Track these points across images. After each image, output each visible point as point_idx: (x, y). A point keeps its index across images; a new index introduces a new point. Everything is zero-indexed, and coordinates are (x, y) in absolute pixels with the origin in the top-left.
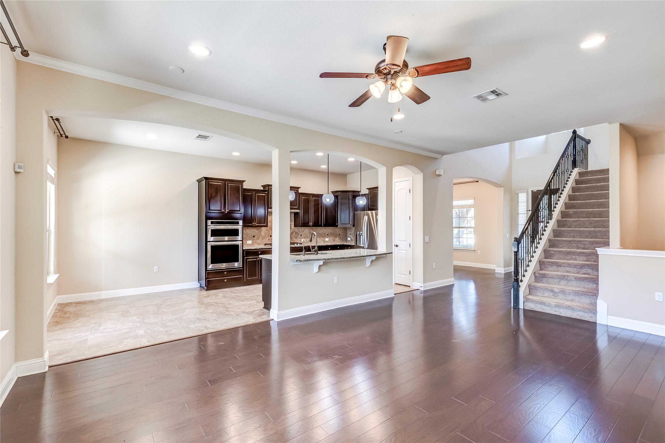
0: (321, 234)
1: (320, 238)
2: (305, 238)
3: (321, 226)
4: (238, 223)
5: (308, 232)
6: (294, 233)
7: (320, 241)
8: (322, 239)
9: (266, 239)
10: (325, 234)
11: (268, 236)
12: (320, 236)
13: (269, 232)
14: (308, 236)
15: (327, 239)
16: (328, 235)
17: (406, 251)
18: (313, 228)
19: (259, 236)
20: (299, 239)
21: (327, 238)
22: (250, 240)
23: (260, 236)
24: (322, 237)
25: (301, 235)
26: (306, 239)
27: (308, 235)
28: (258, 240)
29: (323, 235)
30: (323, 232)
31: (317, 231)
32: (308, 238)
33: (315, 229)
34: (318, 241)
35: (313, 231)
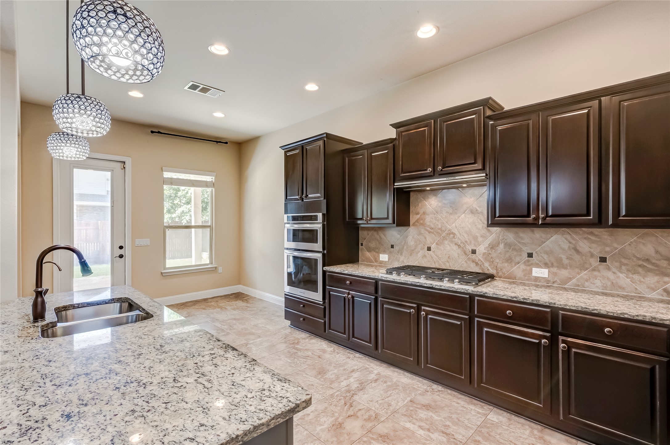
0: (647, 260)
1: (635, 272)
2: (546, 265)
3: (598, 224)
5: (566, 246)
6: (502, 246)
7: (641, 288)
8: (652, 279)
9: (417, 253)
11: (422, 249)
12: (641, 266)
13: (425, 238)
14: (566, 261)
18: (592, 234)
19: (403, 247)
20: (522, 267)
22: (384, 252)
23: (405, 247)
24: (650, 270)
25: (530, 255)
26: (555, 270)
27: (564, 257)
28: (401, 254)
30: (657, 252)
31: (615, 245)
32: (561, 265)
33: (606, 237)
34: (625, 286)
35: (593, 242)
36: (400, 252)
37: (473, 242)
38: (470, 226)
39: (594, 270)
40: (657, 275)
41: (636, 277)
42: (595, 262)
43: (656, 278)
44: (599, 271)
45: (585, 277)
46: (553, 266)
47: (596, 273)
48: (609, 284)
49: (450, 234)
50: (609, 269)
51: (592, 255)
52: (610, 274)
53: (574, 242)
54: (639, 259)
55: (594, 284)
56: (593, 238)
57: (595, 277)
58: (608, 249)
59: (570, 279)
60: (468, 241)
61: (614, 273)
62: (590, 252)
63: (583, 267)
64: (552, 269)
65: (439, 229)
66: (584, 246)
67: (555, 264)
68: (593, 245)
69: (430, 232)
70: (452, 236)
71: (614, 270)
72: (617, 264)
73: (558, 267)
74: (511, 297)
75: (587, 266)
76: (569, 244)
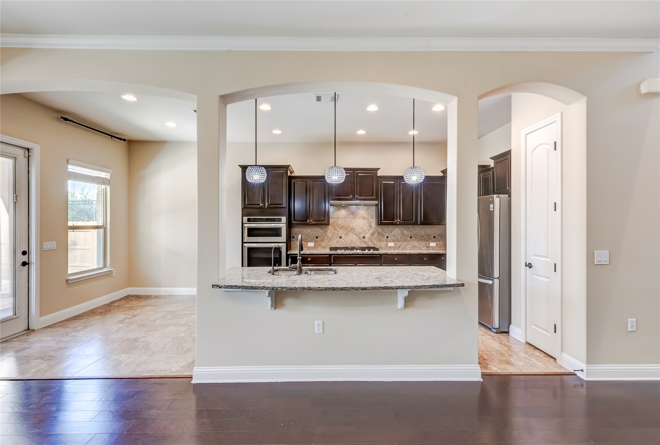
0: (423, 236)
2: (393, 241)
3: (416, 223)
4: (280, 220)
5: (400, 233)
6: (376, 234)
7: (421, 246)
8: (424, 243)
9: (333, 240)
10: (429, 236)
11: (336, 238)
12: (421, 239)
13: (339, 232)
14: (400, 239)
15: (433, 244)
16: (434, 237)
17: (547, 280)
18: (408, 227)
19: (325, 237)
20: (385, 242)
21: (433, 242)
22: (311, 241)
23: (326, 237)
24: (423, 240)
25: (387, 237)
26: (396, 243)
27: (399, 237)
28: (323, 242)
29: (426, 237)
30: (425, 233)
31: (414, 232)
32: (398, 241)
33: (412, 229)
34: (417, 246)
35: (408, 231)
36: (322, 240)
37: (363, 233)
38: (362, 225)
39: (408, 241)
40: (425, 241)
41: (419, 242)
42: (409, 238)
43: (425, 242)
44: (410, 242)
45: (406, 244)
46: (395, 241)
47: (409, 243)
48: (413, 246)
49: (352, 229)
50: (413, 241)
51: (408, 236)
52: (413, 243)
54: (421, 236)
55: (408, 247)
56: (408, 229)
57: (409, 244)
58: (412, 233)
59: (401, 246)
60: (361, 232)
61: (414, 242)
62: (407, 234)
63: (405, 241)
64: (395, 242)
65: (346, 227)
66: (405, 232)
67: (396, 240)
68: (408, 232)
69: (341, 228)
70: (353, 230)
71: (414, 241)
72: (415, 239)
73: (397, 241)
74: (397, 253)
75: (406, 240)
76: (401, 232)
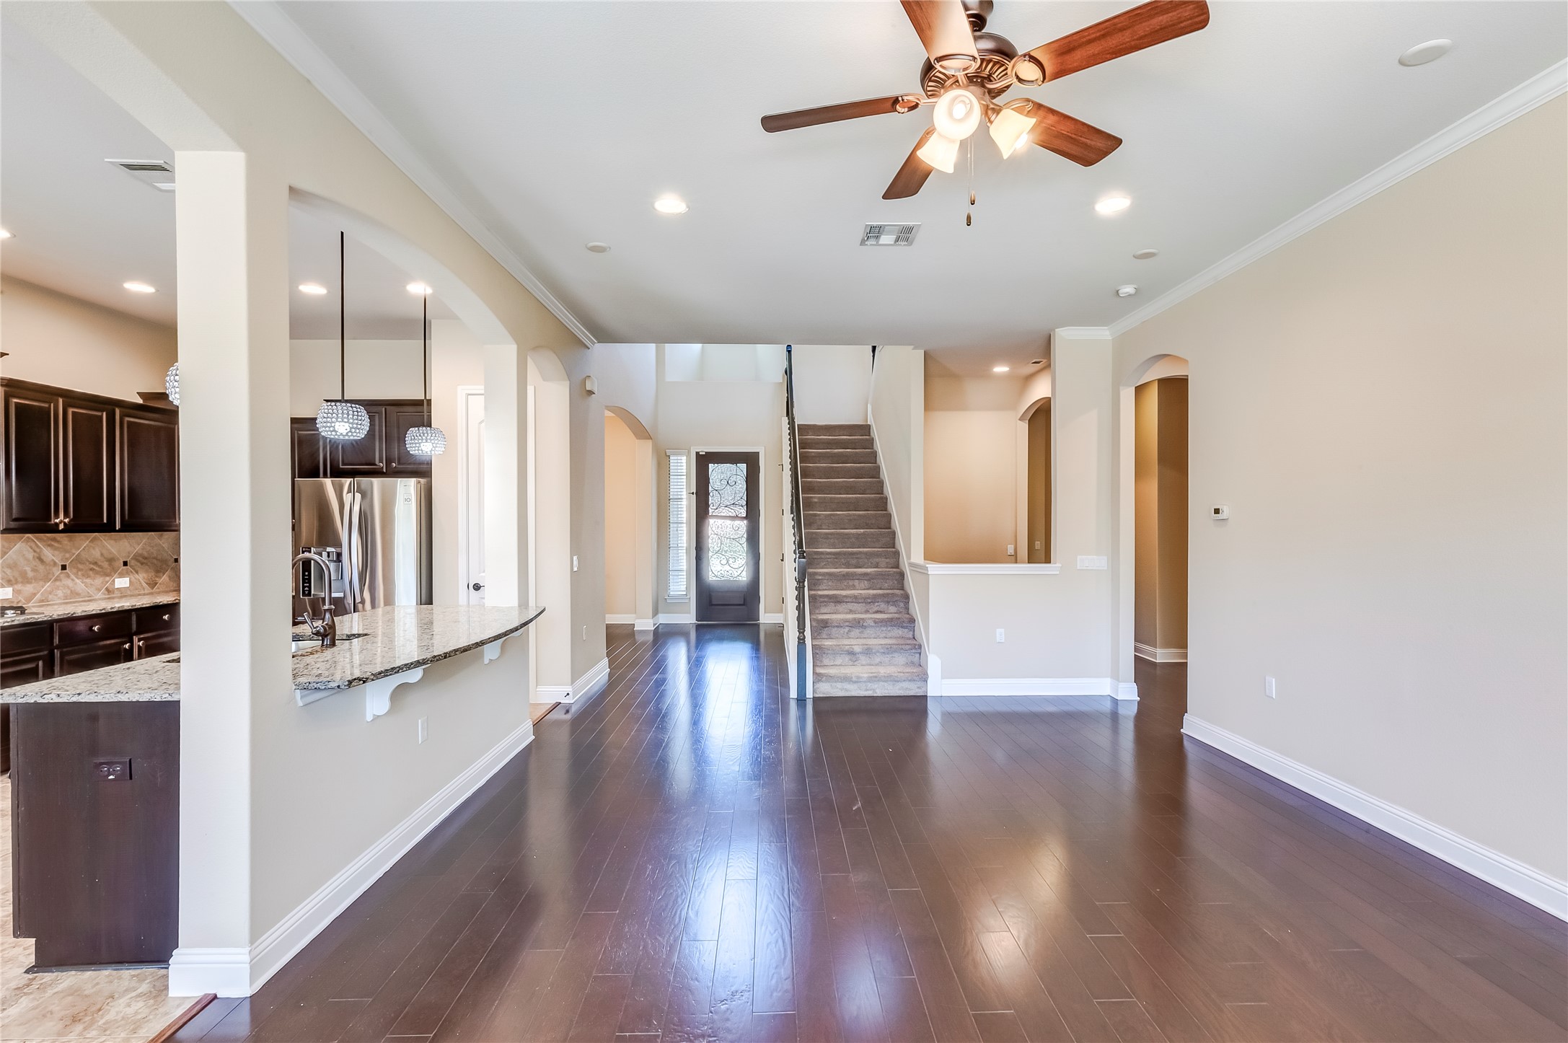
0: (95, 563)
1: (88, 577)
2: (10, 582)
3: (109, 528)
5: (30, 555)
7: (92, 591)
8: (99, 581)
10: (111, 560)
12: (91, 569)
14: (30, 574)
15: (122, 583)
16: (125, 564)
18: (54, 540)
21: (121, 576)
24: (97, 573)
26: (19, 587)
27: (28, 569)
29: (106, 565)
30: (102, 555)
31: (74, 551)
32: (26, 580)
33: (66, 542)
34: (81, 592)
35: (56, 549)
39: (56, 580)
40: (101, 576)
41: (88, 581)
42: (58, 571)
43: (102, 578)
44: (61, 580)
45: (49, 589)
46: (17, 582)
47: (58, 583)
48: (69, 592)
50: (68, 576)
51: (55, 564)
52: (69, 582)
53: (38, 550)
54: (90, 563)
55: (56, 595)
56: (56, 545)
57: (58, 588)
58: (67, 555)
59: (35, 595)
61: (73, 580)
62: (53, 560)
63: (46, 579)
64: (16, 586)
66: (48, 554)
67: (20, 580)
68: (56, 553)
71: (73, 576)
72: (75, 571)
73: (22, 582)
75: (50, 576)
76: (33, 554)
